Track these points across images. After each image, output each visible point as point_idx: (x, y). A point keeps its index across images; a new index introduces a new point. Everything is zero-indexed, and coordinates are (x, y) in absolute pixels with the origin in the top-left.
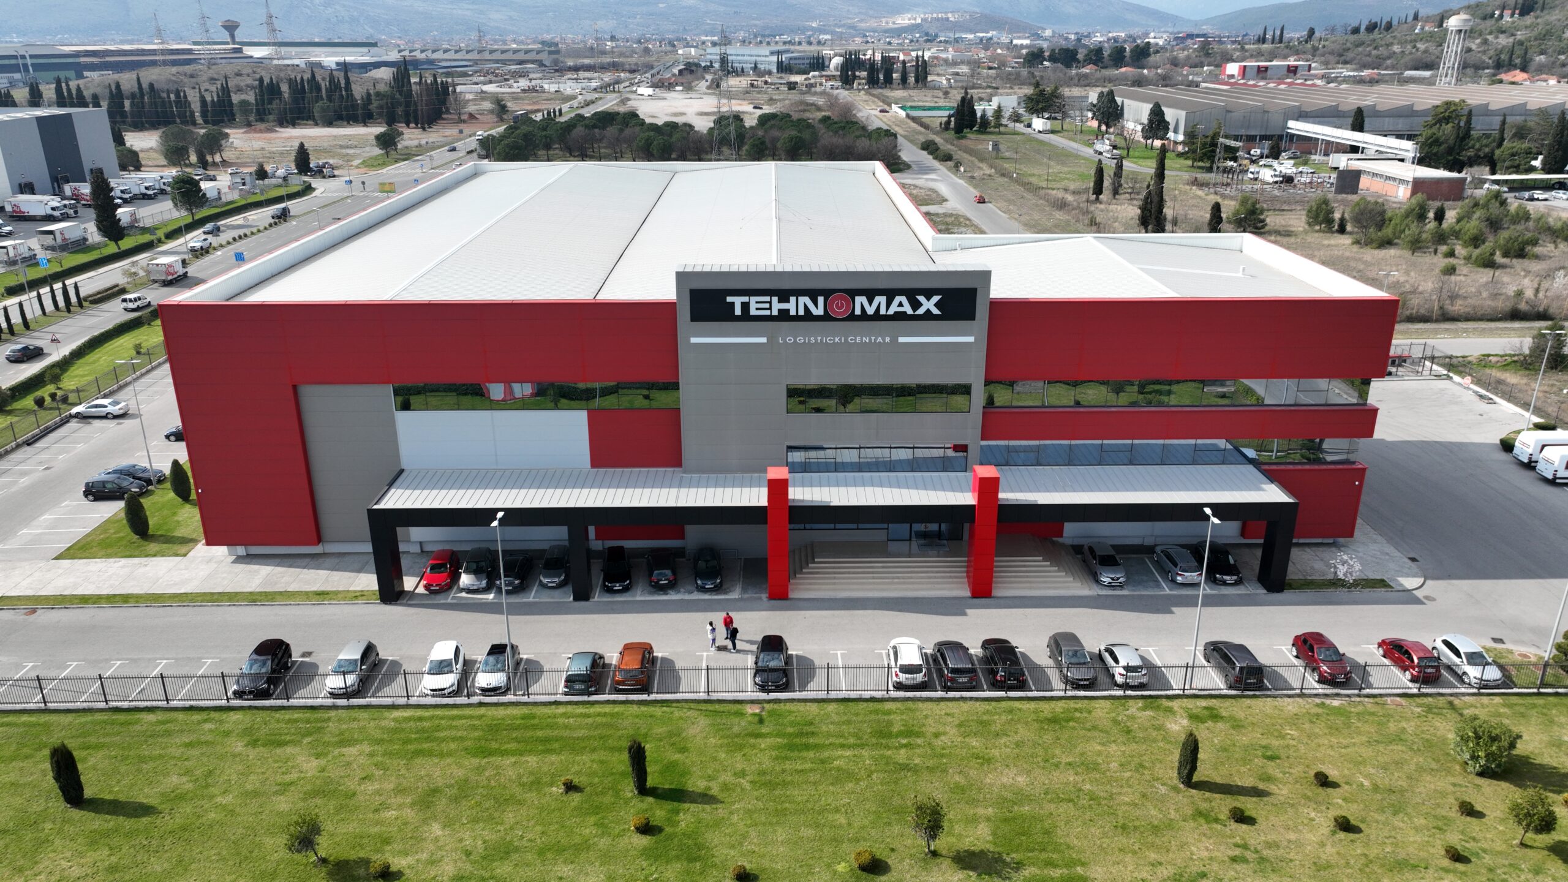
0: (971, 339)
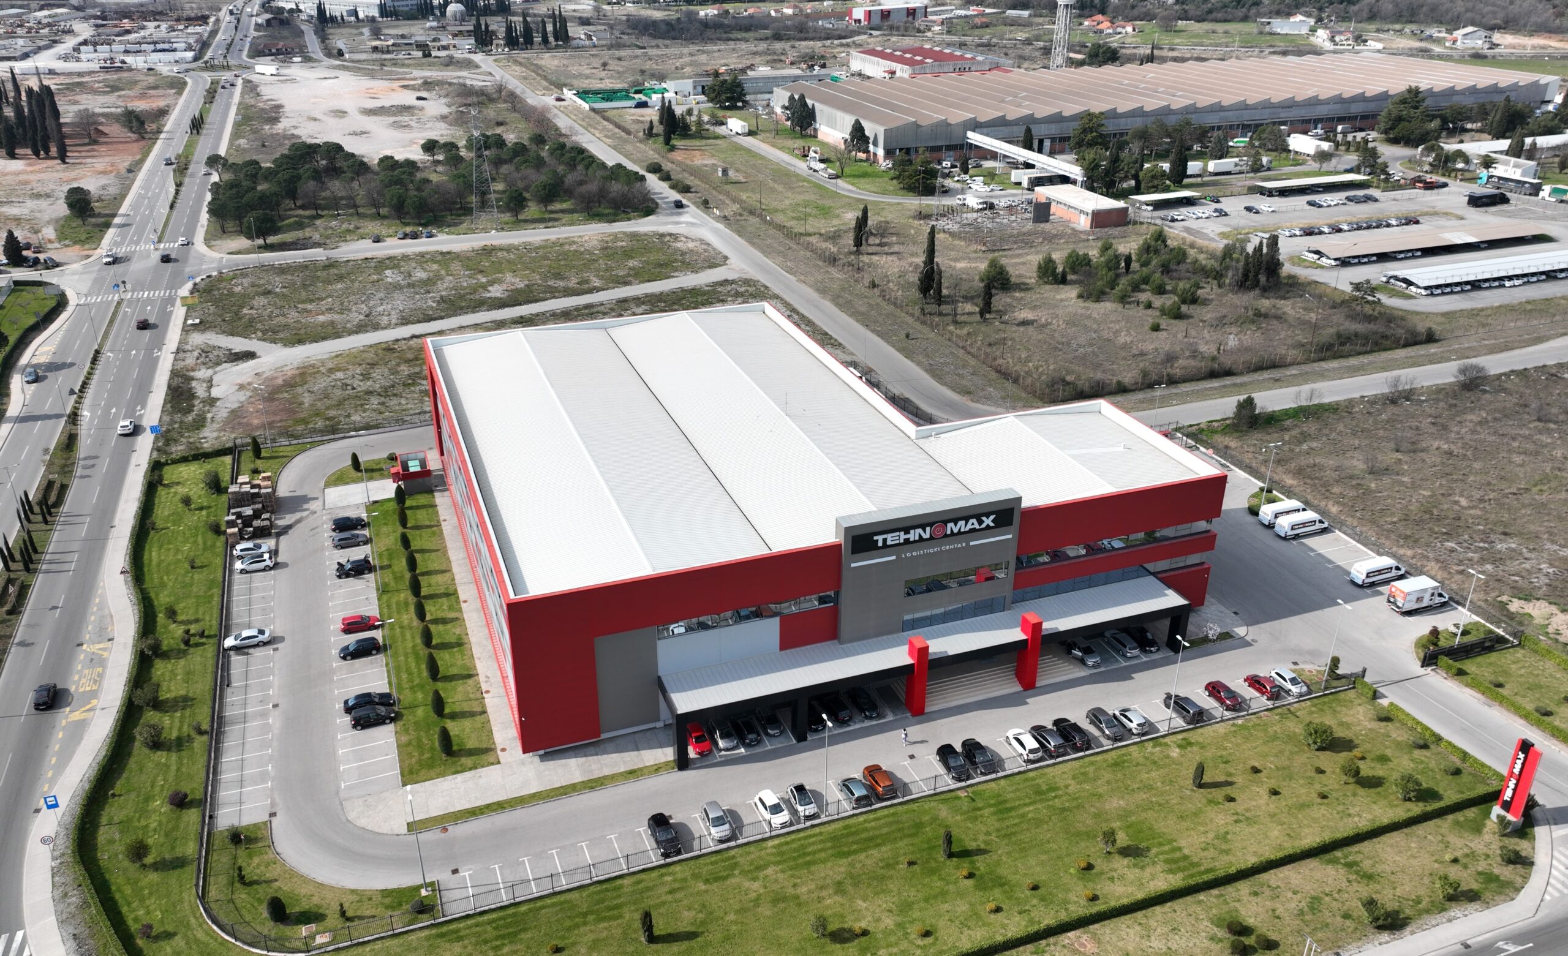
0: (1010, 536)
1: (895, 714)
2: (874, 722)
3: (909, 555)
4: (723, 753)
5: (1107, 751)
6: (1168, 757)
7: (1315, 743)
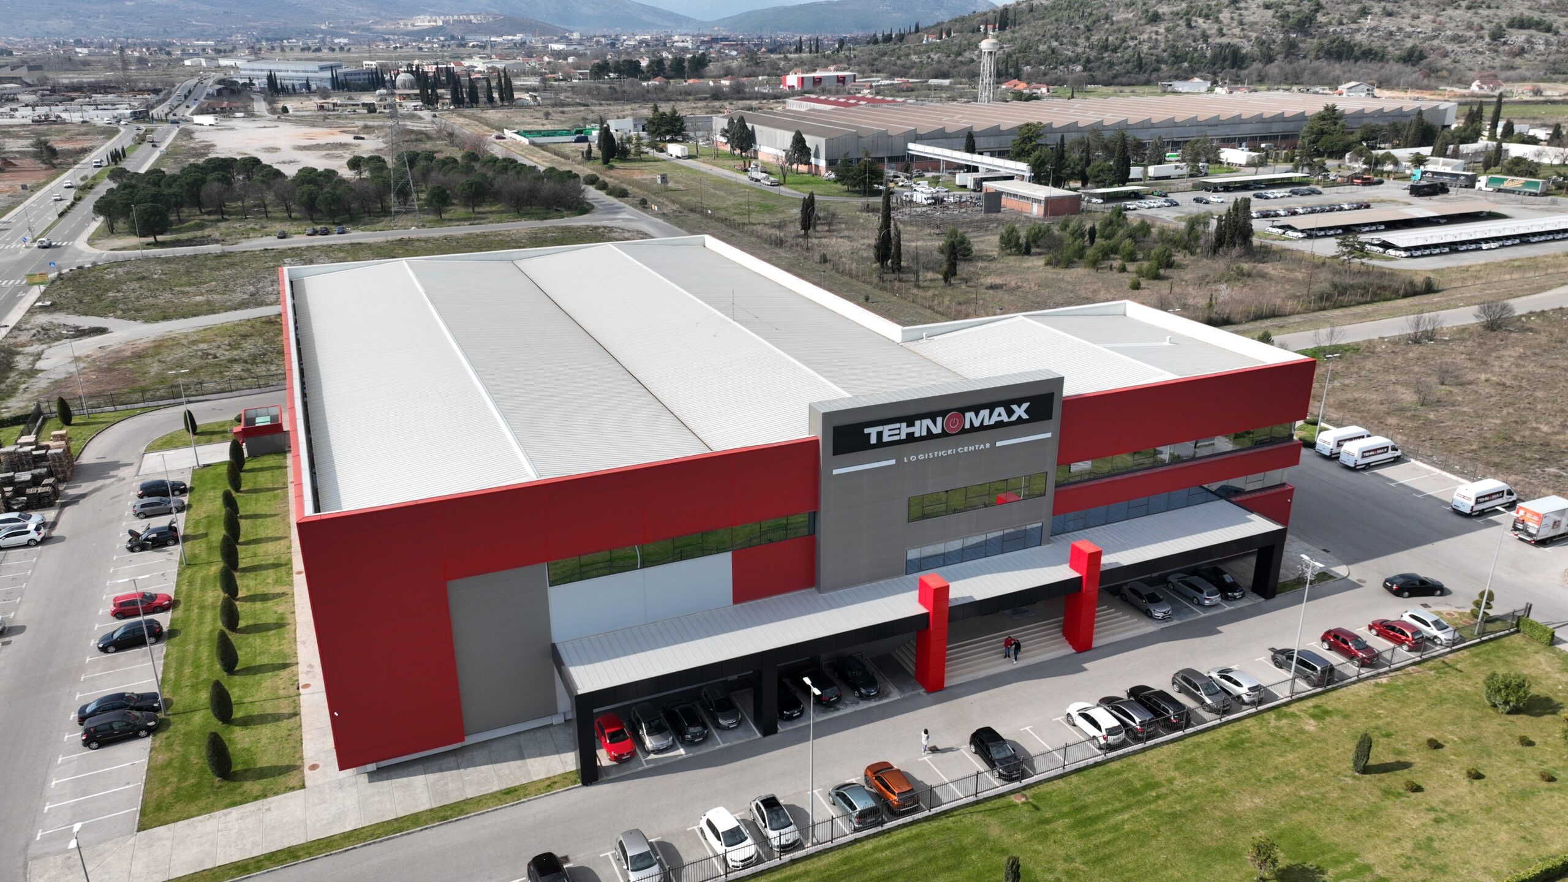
0: (1049, 435)
1: (901, 690)
2: (873, 704)
3: (913, 458)
4: (652, 756)
5: (1214, 728)
6: (1302, 731)
7: (1506, 703)
